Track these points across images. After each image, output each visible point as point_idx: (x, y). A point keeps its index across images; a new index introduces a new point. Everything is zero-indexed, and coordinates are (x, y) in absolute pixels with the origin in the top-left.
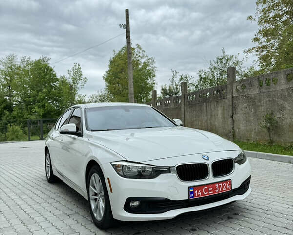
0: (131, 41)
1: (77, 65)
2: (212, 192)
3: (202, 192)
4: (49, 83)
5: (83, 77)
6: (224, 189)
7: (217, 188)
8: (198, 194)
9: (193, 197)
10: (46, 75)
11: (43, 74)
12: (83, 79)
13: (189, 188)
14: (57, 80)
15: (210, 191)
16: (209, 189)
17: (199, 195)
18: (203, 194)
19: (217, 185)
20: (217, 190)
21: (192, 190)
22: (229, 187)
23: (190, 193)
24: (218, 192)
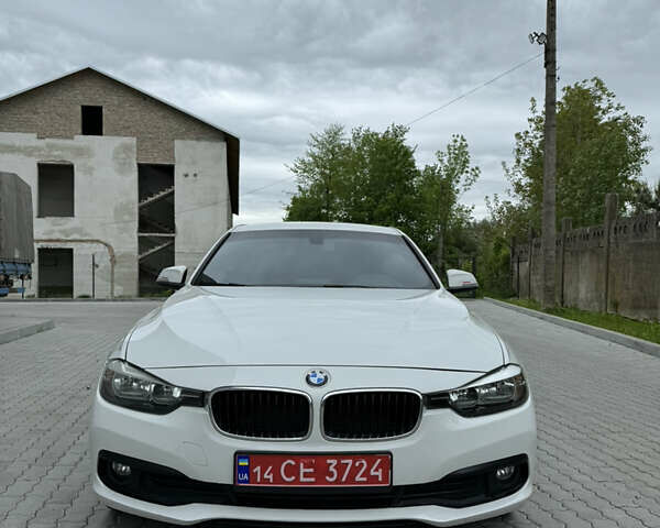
0: (558, 73)
1: (459, 139)
2: (313, 480)
3: (276, 472)
4: (399, 181)
5: (471, 165)
6: (358, 478)
7: (331, 469)
8: (264, 477)
9: (245, 482)
10: (396, 164)
11: (388, 163)
12: (469, 170)
13: (239, 455)
14: (417, 173)
15: (306, 475)
16: (302, 470)
17: (264, 480)
18: (278, 478)
19: (334, 462)
20: (331, 475)
21: (244, 463)
22: (379, 473)
23: (238, 469)
24: (336, 482)
